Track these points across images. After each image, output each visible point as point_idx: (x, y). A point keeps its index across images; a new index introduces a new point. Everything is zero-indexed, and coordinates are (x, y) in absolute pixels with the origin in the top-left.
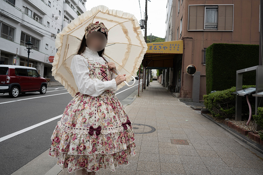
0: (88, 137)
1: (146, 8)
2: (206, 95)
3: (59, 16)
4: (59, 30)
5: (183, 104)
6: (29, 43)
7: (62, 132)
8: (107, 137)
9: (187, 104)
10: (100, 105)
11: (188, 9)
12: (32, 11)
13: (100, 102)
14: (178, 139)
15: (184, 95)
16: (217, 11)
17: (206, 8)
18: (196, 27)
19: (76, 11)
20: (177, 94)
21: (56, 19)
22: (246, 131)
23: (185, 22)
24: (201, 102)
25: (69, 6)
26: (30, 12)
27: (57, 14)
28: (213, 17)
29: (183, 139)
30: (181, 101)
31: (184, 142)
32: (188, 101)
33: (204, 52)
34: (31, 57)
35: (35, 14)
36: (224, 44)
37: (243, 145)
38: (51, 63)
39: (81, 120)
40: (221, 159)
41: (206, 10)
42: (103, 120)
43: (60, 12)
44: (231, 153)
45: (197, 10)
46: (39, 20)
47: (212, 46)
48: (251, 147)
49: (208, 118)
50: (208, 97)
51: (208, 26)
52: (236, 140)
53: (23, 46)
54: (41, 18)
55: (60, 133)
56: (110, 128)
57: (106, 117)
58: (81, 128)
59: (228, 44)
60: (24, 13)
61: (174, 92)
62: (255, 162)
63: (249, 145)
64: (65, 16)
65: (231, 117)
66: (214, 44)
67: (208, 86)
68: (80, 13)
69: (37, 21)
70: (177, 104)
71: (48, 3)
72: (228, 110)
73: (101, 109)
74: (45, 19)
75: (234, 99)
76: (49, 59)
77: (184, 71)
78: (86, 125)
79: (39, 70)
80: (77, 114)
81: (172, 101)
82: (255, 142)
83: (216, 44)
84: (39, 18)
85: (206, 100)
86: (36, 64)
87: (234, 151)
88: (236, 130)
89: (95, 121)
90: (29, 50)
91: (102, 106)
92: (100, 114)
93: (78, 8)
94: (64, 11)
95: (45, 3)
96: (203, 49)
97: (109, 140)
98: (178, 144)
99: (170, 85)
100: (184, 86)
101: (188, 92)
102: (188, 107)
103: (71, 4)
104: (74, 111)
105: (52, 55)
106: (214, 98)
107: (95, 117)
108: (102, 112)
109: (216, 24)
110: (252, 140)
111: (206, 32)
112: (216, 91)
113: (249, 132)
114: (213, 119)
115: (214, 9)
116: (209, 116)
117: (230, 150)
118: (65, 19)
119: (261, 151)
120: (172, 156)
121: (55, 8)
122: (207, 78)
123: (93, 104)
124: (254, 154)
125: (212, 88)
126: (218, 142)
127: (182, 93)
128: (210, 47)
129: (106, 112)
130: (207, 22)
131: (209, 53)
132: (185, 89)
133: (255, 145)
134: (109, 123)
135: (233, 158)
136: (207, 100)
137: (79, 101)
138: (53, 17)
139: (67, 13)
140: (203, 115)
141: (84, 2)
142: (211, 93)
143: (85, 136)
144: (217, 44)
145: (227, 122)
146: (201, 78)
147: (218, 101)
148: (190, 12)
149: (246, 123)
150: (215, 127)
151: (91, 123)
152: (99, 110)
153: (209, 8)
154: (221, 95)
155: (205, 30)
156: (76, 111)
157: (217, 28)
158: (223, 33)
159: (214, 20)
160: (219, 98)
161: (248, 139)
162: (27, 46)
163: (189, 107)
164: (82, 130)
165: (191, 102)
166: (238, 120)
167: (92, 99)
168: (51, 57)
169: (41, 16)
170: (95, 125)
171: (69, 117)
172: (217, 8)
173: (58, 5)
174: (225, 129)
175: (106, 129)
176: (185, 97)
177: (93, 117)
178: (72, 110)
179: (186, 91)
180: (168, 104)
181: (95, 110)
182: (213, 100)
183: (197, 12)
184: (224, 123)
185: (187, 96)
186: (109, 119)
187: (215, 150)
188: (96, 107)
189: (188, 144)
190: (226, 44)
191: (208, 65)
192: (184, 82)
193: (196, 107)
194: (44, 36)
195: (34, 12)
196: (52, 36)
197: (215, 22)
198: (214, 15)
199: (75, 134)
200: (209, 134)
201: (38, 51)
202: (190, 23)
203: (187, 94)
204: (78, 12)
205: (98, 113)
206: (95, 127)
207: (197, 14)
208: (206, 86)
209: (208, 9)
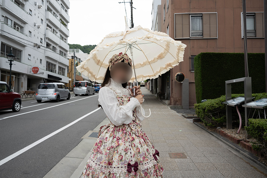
0: (127, 175)
1: (132, 15)
2: (197, 105)
3: (41, 24)
4: (41, 39)
5: (174, 112)
6: (11, 55)
7: (98, 173)
8: (144, 172)
9: (178, 112)
10: (133, 139)
11: (174, 18)
12: (12, 21)
13: (132, 136)
14: (176, 152)
15: (174, 103)
16: (202, 19)
17: (191, 16)
18: (183, 35)
19: (59, 19)
20: (167, 102)
21: (38, 28)
22: (238, 140)
23: (171, 30)
24: (190, 109)
25: (51, 14)
26: (9, 22)
27: (39, 23)
28: (198, 25)
29: (180, 152)
30: (172, 108)
31: (182, 156)
32: (179, 108)
33: (191, 59)
34: (14, 69)
35: (15, 24)
36: (211, 53)
37: (237, 154)
38: (34, 74)
39: (117, 158)
40: (218, 172)
41: (191, 18)
42: (138, 155)
43: (42, 20)
44: (227, 163)
45: (182, 18)
46: (20, 30)
47: (200, 55)
48: (244, 156)
49: (200, 127)
50: (199, 106)
51: (194, 34)
52: (230, 149)
53: (3, 58)
54: (22, 27)
55: (95, 174)
56: (146, 162)
57: (141, 151)
58: (119, 166)
59: (215, 53)
60: (3, 23)
61: (164, 99)
62: (250, 172)
63: (242, 154)
64: (47, 24)
65: (223, 126)
66: (202, 53)
67: (198, 94)
68: (63, 21)
69: (18, 31)
70: (168, 113)
71: (29, 11)
72: (219, 119)
73: (135, 143)
74: (27, 29)
75: (224, 108)
76: (33, 71)
77: (173, 79)
78: (123, 162)
79: (22, 83)
80: (111, 152)
81: (162, 110)
82: (247, 150)
83: (203, 53)
84: (19, 28)
85: (197, 109)
86: (19, 76)
87: (230, 162)
88: (228, 139)
89: (131, 157)
90: (11, 63)
91: (136, 140)
92: (135, 149)
93: (61, 15)
94: (47, 19)
95: (25, 11)
96: (191, 57)
97: (146, 175)
98: (176, 158)
99: (159, 92)
100: (173, 93)
101: (177, 99)
102: (179, 115)
103: (54, 12)
104: (109, 149)
105: (36, 66)
106: (205, 108)
107: (131, 153)
108: (136, 146)
109: (202, 32)
110: (245, 149)
111: (192, 40)
112: (206, 99)
113: (241, 141)
114: (205, 128)
115: (199, 17)
116: (201, 125)
117: (226, 161)
118: (48, 28)
119: (254, 160)
120: (172, 171)
121: (37, 16)
122: (197, 86)
123: (127, 139)
124: (247, 163)
125: (202, 96)
126: (214, 153)
127: (172, 101)
128: (198, 56)
129: (139, 146)
130: (193, 30)
131: (197, 62)
132: (174, 97)
133: (248, 154)
134: (144, 158)
135: (229, 169)
136: (199, 109)
137: (112, 138)
138: (35, 26)
139: (50, 21)
140: (195, 124)
141: (67, 10)
142: (202, 102)
143: (123, 174)
144: (205, 53)
145: (219, 131)
146: (189, 85)
147: (209, 111)
148: (176, 20)
149: (236, 131)
150: (208, 136)
151: (127, 159)
152: (133, 145)
153: (194, 16)
154: (212, 104)
155: (191, 37)
156: (110, 149)
157: (202, 35)
158: (208, 40)
159: (199, 27)
160: (211, 108)
161: (240, 148)
162: (9, 58)
163: (181, 115)
164: (120, 168)
165: (181, 109)
166: (229, 128)
167: (124, 134)
168: (34, 68)
169: (22, 25)
170: (132, 161)
171: (103, 156)
172: (202, 16)
173: (40, 13)
174: (218, 138)
175: (142, 164)
176: (175, 104)
177: (129, 153)
178: (106, 147)
179: (176, 98)
180: (159, 113)
181: (129, 146)
182: (204, 110)
183: (182, 21)
184: (216, 131)
185: (177, 103)
186: (144, 153)
187: (212, 162)
188: (129, 142)
189: (185, 157)
190: (213, 53)
191: (196, 73)
192: (173, 90)
193: (187, 115)
194: (26, 46)
195: (14, 22)
196: (34, 46)
197: (200, 30)
198: (199, 22)
199: (113, 174)
200: (204, 144)
201: (20, 62)
202: (176, 31)
203: (177, 102)
204: (62, 20)
205: (132, 148)
206: (132, 163)
207: (182, 22)
208: (196, 94)
209: (193, 18)
